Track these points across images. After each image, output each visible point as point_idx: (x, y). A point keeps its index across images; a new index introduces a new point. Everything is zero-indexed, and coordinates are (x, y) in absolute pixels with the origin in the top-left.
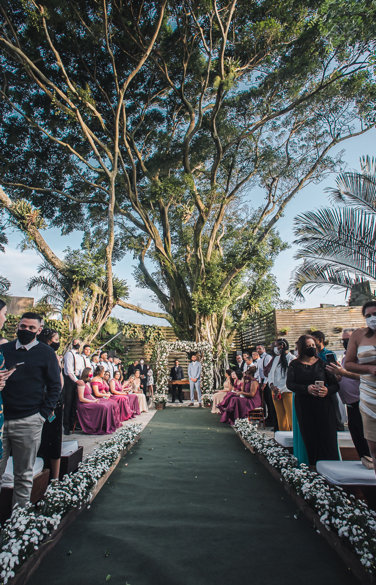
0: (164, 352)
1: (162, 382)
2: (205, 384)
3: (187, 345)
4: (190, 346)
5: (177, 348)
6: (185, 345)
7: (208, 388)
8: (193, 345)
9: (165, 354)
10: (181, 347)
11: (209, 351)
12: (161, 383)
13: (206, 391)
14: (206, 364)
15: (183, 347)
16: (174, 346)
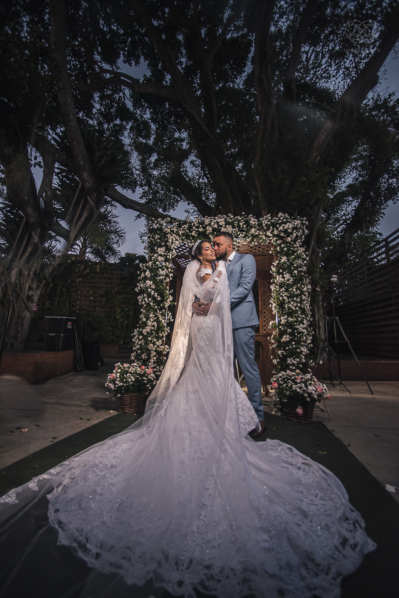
0: (160, 246)
1: (148, 329)
2: (286, 338)
3: (227, 223)
4: (239, 226)
5: (199, 233)
6: (222, 223)
7: (294, 354)
8: (247, 223)
9: (161, 250)
10: (209, 229)
11: (295, 241)
12: (144, 331)
13: (289, 361)
14: (287, 276)
15: (214, 230)
16: (190, 228)
